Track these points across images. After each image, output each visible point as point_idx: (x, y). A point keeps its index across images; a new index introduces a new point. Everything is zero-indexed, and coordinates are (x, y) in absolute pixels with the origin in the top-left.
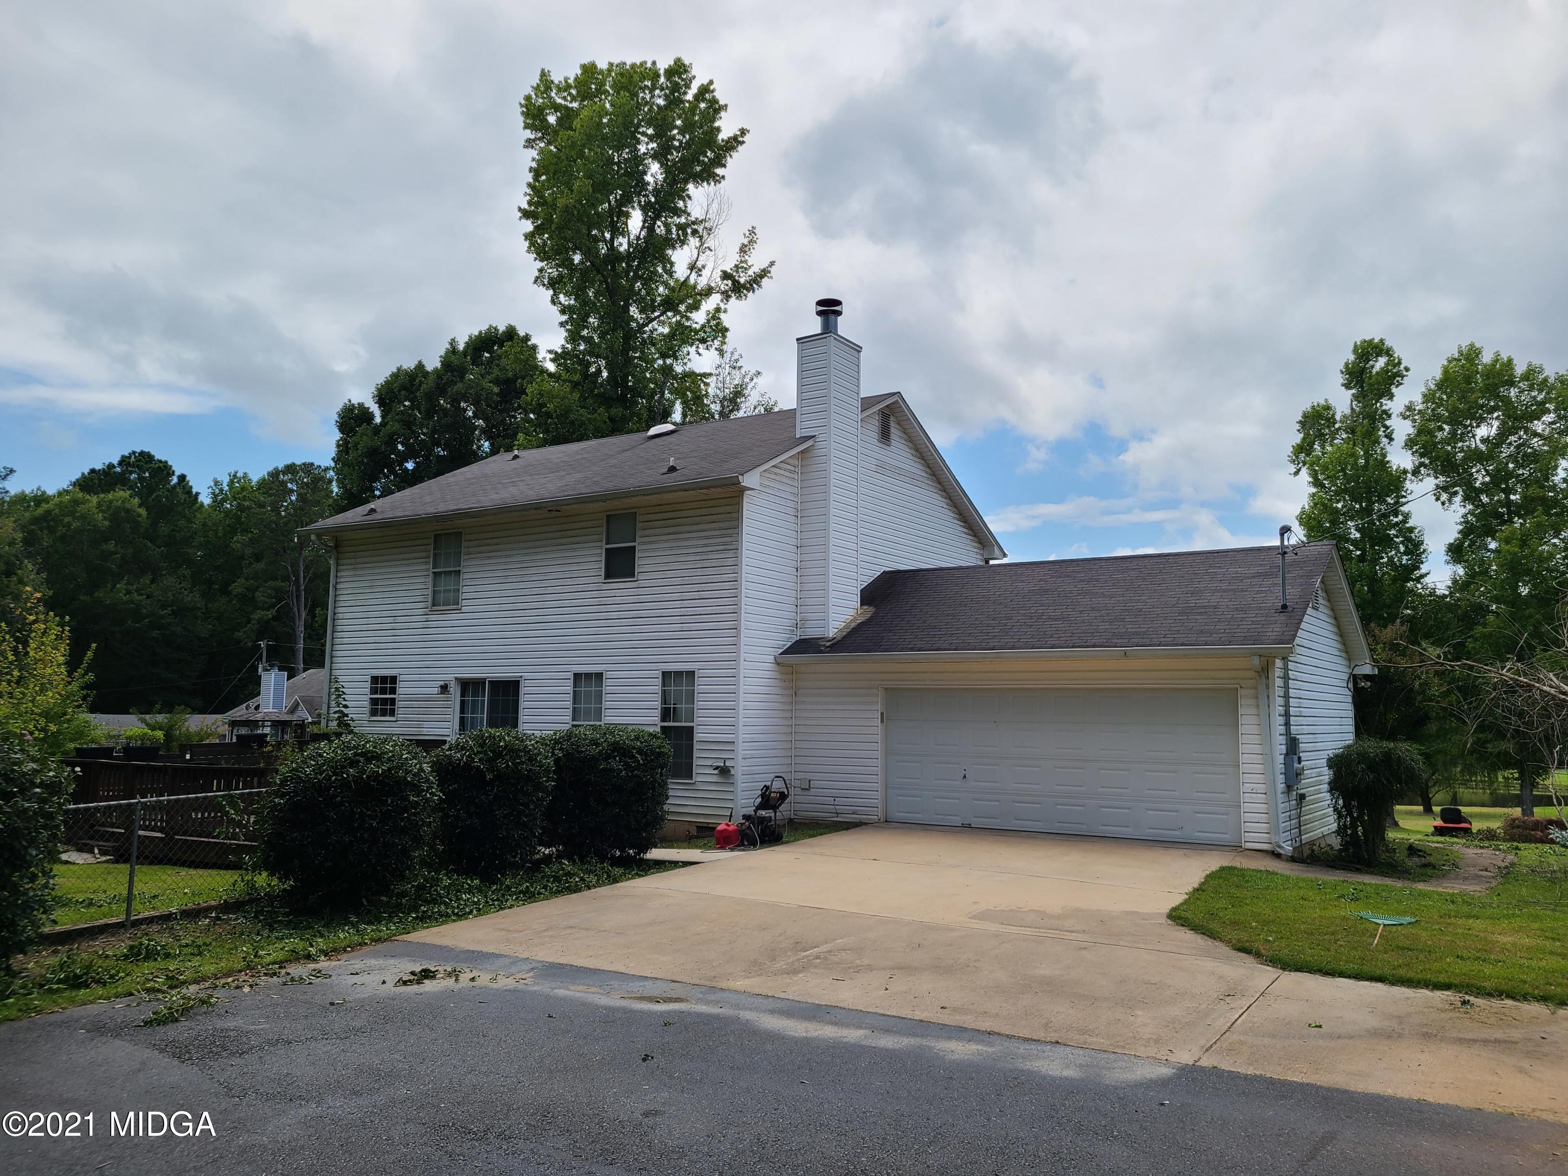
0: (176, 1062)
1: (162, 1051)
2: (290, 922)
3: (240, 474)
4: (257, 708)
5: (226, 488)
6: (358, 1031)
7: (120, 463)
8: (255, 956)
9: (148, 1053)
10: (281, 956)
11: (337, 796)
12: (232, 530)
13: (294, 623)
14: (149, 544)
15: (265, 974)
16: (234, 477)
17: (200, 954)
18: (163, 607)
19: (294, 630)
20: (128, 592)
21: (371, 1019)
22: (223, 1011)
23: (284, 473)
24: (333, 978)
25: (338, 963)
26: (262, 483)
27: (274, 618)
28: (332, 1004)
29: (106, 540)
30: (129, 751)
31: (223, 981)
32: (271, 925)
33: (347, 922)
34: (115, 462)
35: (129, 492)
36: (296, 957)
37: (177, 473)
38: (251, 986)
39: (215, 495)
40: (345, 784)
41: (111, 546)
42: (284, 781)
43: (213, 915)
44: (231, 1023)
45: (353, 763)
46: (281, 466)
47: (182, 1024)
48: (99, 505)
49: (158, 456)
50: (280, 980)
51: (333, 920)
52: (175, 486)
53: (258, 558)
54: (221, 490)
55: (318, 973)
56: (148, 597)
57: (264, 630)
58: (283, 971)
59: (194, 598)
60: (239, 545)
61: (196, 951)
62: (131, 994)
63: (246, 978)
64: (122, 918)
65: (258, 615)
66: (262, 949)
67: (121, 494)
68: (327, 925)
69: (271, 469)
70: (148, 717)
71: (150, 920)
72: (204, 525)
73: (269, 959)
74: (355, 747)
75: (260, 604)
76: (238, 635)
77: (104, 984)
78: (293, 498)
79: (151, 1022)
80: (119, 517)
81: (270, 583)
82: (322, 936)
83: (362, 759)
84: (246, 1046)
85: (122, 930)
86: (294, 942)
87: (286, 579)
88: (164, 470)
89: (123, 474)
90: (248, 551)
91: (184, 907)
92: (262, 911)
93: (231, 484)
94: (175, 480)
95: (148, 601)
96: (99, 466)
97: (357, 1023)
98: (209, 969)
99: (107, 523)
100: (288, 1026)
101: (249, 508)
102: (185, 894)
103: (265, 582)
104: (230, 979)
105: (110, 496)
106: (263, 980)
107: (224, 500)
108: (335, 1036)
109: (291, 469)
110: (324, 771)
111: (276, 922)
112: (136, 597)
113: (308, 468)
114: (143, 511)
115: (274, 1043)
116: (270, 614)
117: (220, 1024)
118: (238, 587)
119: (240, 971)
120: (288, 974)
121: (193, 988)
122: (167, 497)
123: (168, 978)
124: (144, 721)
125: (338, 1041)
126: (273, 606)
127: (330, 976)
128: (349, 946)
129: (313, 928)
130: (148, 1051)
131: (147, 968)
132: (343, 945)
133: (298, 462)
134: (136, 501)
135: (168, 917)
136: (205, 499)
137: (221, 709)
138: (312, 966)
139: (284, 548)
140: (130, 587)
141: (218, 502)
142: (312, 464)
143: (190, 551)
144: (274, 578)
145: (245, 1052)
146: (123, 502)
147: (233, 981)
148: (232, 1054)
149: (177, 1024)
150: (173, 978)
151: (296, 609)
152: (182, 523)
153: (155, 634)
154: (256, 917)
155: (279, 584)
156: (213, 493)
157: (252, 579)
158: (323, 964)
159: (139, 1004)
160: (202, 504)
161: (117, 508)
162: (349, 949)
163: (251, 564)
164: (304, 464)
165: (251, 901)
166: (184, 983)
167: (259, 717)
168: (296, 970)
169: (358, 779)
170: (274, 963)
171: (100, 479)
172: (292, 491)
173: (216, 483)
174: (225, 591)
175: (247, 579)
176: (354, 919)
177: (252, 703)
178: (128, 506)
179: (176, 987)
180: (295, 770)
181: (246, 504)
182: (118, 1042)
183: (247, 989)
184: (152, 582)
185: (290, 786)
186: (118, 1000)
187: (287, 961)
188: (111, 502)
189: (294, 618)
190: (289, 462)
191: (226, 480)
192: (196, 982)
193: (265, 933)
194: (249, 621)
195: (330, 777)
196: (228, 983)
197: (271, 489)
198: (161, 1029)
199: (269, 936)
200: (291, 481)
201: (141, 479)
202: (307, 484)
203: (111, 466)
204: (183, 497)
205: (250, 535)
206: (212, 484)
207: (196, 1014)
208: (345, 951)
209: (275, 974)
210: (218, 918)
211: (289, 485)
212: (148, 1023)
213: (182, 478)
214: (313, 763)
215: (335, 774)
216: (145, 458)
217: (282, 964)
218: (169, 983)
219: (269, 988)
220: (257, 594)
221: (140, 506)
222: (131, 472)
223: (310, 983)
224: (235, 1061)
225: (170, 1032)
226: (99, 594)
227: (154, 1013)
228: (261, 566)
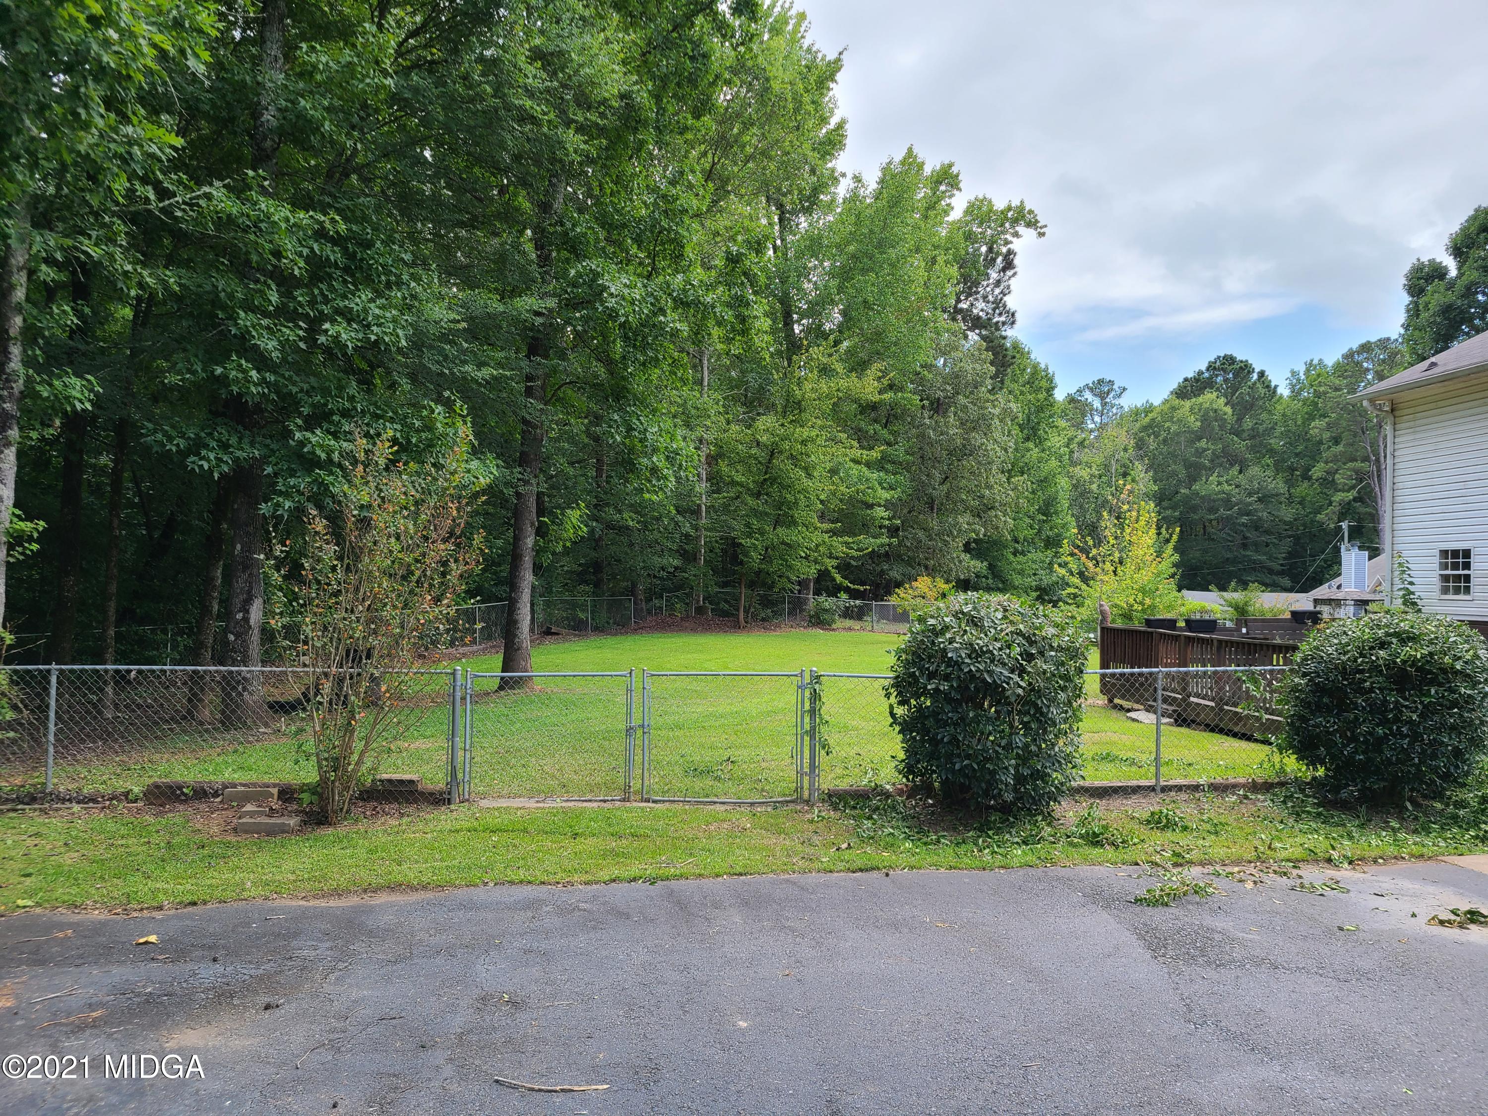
0: (1148, 955)
1: (1141, 937)
2: (1319, 814)
3: (1315, 362)
4: (1339, 587)
5: (1303, 377)
6: (1363, 975)
7: (1208, 370)
8: (1270, 847)
9: (1128, 937)
10: (1298, 853)
11: (1365, 681)
12: (1311, 417)
13: (1376, 503)
14: (1235, 438)
15: (1275, 872)
16: (1310, 366)
17: (1216, 833)
18: (1250, 495)
19: (1377, 510)
20: (1219, 483)
21: (1384, 963)
22: (1216, 906)
23: (1358, 353)
24: (1351, 894)
25: (1363, 875)
26: (1338, 366)
27: (1355, 500)
28: (1341, 929)
29: (1200, 439)
30: (1191, 624)
31: (1229, 869)
32: (1298, 815)
33: (1386, 827)
34: (1204, 369)
35: (1215, 394)
36: (1313, 857)
37: (1257, 370)
38: (1255, 882)
39: (1293, 386)
40: (1375, 668)
41: (1203, 444)
42: (1305, 659)
43: (1241, 792)
44: (1219, 923)
45: (1383, 645)
46: (1355, 346)
47: (1171, 910)
48: (1192, 409)
49: (1239, 357)
50: (1290, 883)
51: (1370, 821)
52: (1255, 383)
53: (1336, 441)
54: (1298, 380)
55: (1335, 885)
56: (1237, 486)
57: (1346, 511)
58: (1295, 872)
59: (1278, 485)
60: (1317, 431)
61: (1213, 830)
62: (1137, 864)
63: (1254, 872)
64: (1152, 782)
65: (1338, 497)
66: (1280, 840)
67: (1209, 398)
68: (1362, 826)
69: (1345, 350)
70: (1225, 594)
71: (1179, 788)
72: (1284, 415)
73: (1284, 854)
74: (1387, 626)
75: (1340, 487)
76: (1319, 517)
77: (1117, 847)
78: (1370, 377)
79: (1141, 900)
80: (1209, 417)
81: (1350, 465)
82: (1351, 837)
83: (1394, 640)
84: (1227, 957)
85: (1153, 794)
86: (1318, 841)
87: (1366, 459)
88: (1245, 369)
89: (1211, 378)
90: (1326, 435)
91: (1212, 781)
92: (1292, 796)
93: (1308, 371)
94: (1255, 376)
95: (1237, 490)
96: (1190, 375)
97: (1365, 964)
98: (1219, 852)
99: (1199, 424)
100: (1281, 944)
101: (1325, 393)
102: (1219, 766)
103: (1344, 464)
104: (1236, 869)
105: (1200, 399)
106: (1271, 879)
107: (1301, 389)
108: (1332, 974)
109: (1366, 348)
110: (1348, 651)
111: (1303, 812)
112: (1226, 487)
113: (1384, 343)
114: (1228, 410)
115: (1258, 962)
116: (1350, 495)
117: (1209, 921)
118: (1317, 471)
119: (1250, 862)
120: (1300, 877)
121: (1196, 871)
122: (1249, 394)
123: (1176, 854)
124: (1222, 597)
125: (1334, 982)
126: (1353, 487)
127: (1348, 891)
128: (1381, 858)
129: (1344, 825)
130: (1128, 933)
131: (1159, 838)
132: (1373, 854)
133: (1373, 339)
134: (1222, 400)
135: (1196, 788)
136: (1284, 391)
137: (1305, 589)
138: (1331, 872)
139: (1362, 428)
140: (1221, 479)
141: (1296, 393)
142: (1388, 339)
143: (1272, 441)
144: (1354, 460)
145: (1223, 964)
146: (1211, 403)
147: (1239, 872)
148: (1209, 963)
149: (1165, 909)
150: (1178, 855)
151: (1377, 489)
152: (1264, 416)
153: (1244, 519)
154: (1284, 802)
155: (1358, 465)
156: (1291, 384)
157: (1331, 462)
158: (1345, 873)
159: (1139, 877)
160: (1281, 397)
161: (1207, 409)
162: (1380, 861)
163: (1330, 447)
164: (1380, 340)
165: (1282, 784)
166: (1191, 863)
167: (1340, 595)
168: (1312, 874)
169: (1390, 665)
170: (1289, 860)
171: (1192, 386)
172: (1368, 370)
173: (1294, 373)
174: (1306, 477)
175: (1326, 463)
176: (1394, 824)
177: (1335, 582)
178: (1215, 406)
179: (1181, 865)
180: (1317, 648)
181: (1322, 389)
182: (1105, 915)
183: (1249, 885)
184: (1240, 472)
185: (1312, 666)
186: (1124, 867)
187: (1303, 861)
188: (1201, 404)
189: (1376, 497)
190: (1364, 341)
191: (1301, 369)
192: (1202, 864)
193: (1291, 822)
194: (1330, 504)
195: (1355, 660)
196: (1232, 874)
197: (1346, 371)
198: (1150, 911)
199: (1293, 827)
200: (1367, 359)
201: (1226, 380)
202: (1384, 361)
203: (1200, 373)
204: (1263, 391)
205: (1327, 420)
206: (1289, 375)
207: (1189, 903)
208: (1375, 861)
209: (1285, 874)
210: (1246, 797)
211: (1365, 365)
212: (1138, 901)
213: (1262, 374)
214: (1336, 641)
215: (1362, 655)
216: (1230, 360)
217: (1296, 863)
218: (1175, 859)
219: (1273, 889)
220: (1337, 476)
221: (1226, 404)
222: (1217, 376)
223: (1322, 895)
224: (1210, 973)
225: (1157, 916)
226: (1196, 487)
227: (1148, 891)
228: (1340, 448)
